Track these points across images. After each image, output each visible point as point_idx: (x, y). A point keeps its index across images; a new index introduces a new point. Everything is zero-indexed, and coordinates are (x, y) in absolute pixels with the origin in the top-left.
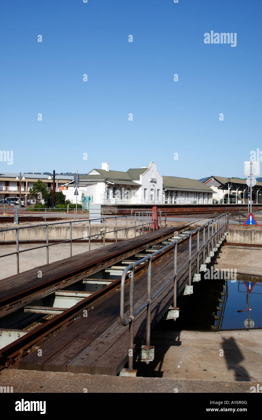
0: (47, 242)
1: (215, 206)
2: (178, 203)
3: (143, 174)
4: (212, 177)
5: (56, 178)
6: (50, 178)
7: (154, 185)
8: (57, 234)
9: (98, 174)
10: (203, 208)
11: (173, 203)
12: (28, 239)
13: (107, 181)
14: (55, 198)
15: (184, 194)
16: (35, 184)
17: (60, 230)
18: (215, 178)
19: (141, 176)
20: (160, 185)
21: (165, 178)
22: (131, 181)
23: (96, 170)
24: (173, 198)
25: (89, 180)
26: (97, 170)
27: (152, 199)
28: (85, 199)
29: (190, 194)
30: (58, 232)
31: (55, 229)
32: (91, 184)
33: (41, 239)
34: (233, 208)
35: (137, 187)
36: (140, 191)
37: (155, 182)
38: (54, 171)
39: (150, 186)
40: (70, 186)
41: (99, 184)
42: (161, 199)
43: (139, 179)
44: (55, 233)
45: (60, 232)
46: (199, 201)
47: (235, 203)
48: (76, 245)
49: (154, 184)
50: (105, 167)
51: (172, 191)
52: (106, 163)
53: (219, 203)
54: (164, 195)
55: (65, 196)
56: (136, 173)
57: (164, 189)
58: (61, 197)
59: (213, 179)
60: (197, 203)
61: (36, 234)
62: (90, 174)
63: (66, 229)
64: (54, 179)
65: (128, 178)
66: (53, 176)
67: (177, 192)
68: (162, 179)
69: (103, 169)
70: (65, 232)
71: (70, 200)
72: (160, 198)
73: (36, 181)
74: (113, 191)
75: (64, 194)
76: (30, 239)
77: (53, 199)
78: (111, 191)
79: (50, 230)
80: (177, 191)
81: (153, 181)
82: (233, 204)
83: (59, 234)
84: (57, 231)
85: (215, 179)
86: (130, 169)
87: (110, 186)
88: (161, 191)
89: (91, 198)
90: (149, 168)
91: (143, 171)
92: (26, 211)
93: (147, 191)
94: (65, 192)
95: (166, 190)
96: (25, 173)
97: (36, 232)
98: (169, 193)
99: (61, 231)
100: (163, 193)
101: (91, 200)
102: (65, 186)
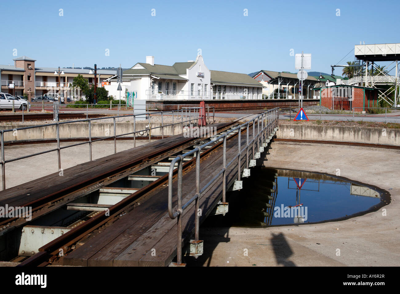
0: (90, 138)
1: (265, 101)
2: (226, 99)
3: (190, 68)
4: (262, 71)
5: (97, 73)
6: (91, 72)
7: (201, 80)
8: (100, 131)
9: (142, 68)
10: (252, 104)
11: (221, 99)
12: (69, 137)
13: (152, 76)
14: (97, 94)
15: (232, 89)
16: (75, 79)
17: (102, 127)
18: (265, 72)
19: (187, 70)
20: (207, 80)
21: (213, 73)
22: (177, 75)
23: (140, 64)
24: (222, 94)
25: (133, 75)
26: (141, 64)
27: (199, 94)
28: (129, 95)
29: (239, 89)
30: (101, 129)
31: (98, 127)
32: (135, 79)
33: (83, 137)
34: (284, 103)
35: (184, 81)
36: (186, 87)
37: (203, 77)
38: (95, 66)
39: (197, 80)
40: (113, 81)
41: (143, 79)
42: (209, 95)
43: (185, 73)
44: (98, 130)
45: (103, 129)
46: (248, 96)
47: (285, 98)
48: (120, 143)
49: (201, 78)
50: (150, 61)
51: (220, 86)
52: (151, 57)
53: (269, 99)
54: (212, 91)
55: (108, 91)
56: (183, 67)
57: (211, 84)
58: (103, 93)
59: (263, 74)
60: (246, 99)
61: (77, 131)
62: (135, 68)
63: (110, 126)
64: (95, 74)
65: (174, 72)
66: (94, 71)
67: (225, 87)
68: (210, 73)
69: (147, 62)
70: (108, 129)
71: (113, 96)
72: (208, 93)
73: (76, 76)
74: (158, 87)
75: (107, 90)
76: (71, 137)
77: (95, 94)
78: (156, 87)
79: (93, 127)
80: (225, 86)
81: (201, 76)
82: (283, 99)
83: (102, 131)
84: (100, 128)
85: (264, 73)
86: (176, 63)
87: (155, 81)
88: (209, 87)
89: (135, 93)
90: (196, 61)
91: (189, 65)
92: (66, 107)
93: (194, 85)
94: (107, 88)
95: (214, 85)
96: (64, 68)
97: (77, 129)
98: (217, 88)
100: (211, 89)
101: (135, 96)
102: (107, 81)
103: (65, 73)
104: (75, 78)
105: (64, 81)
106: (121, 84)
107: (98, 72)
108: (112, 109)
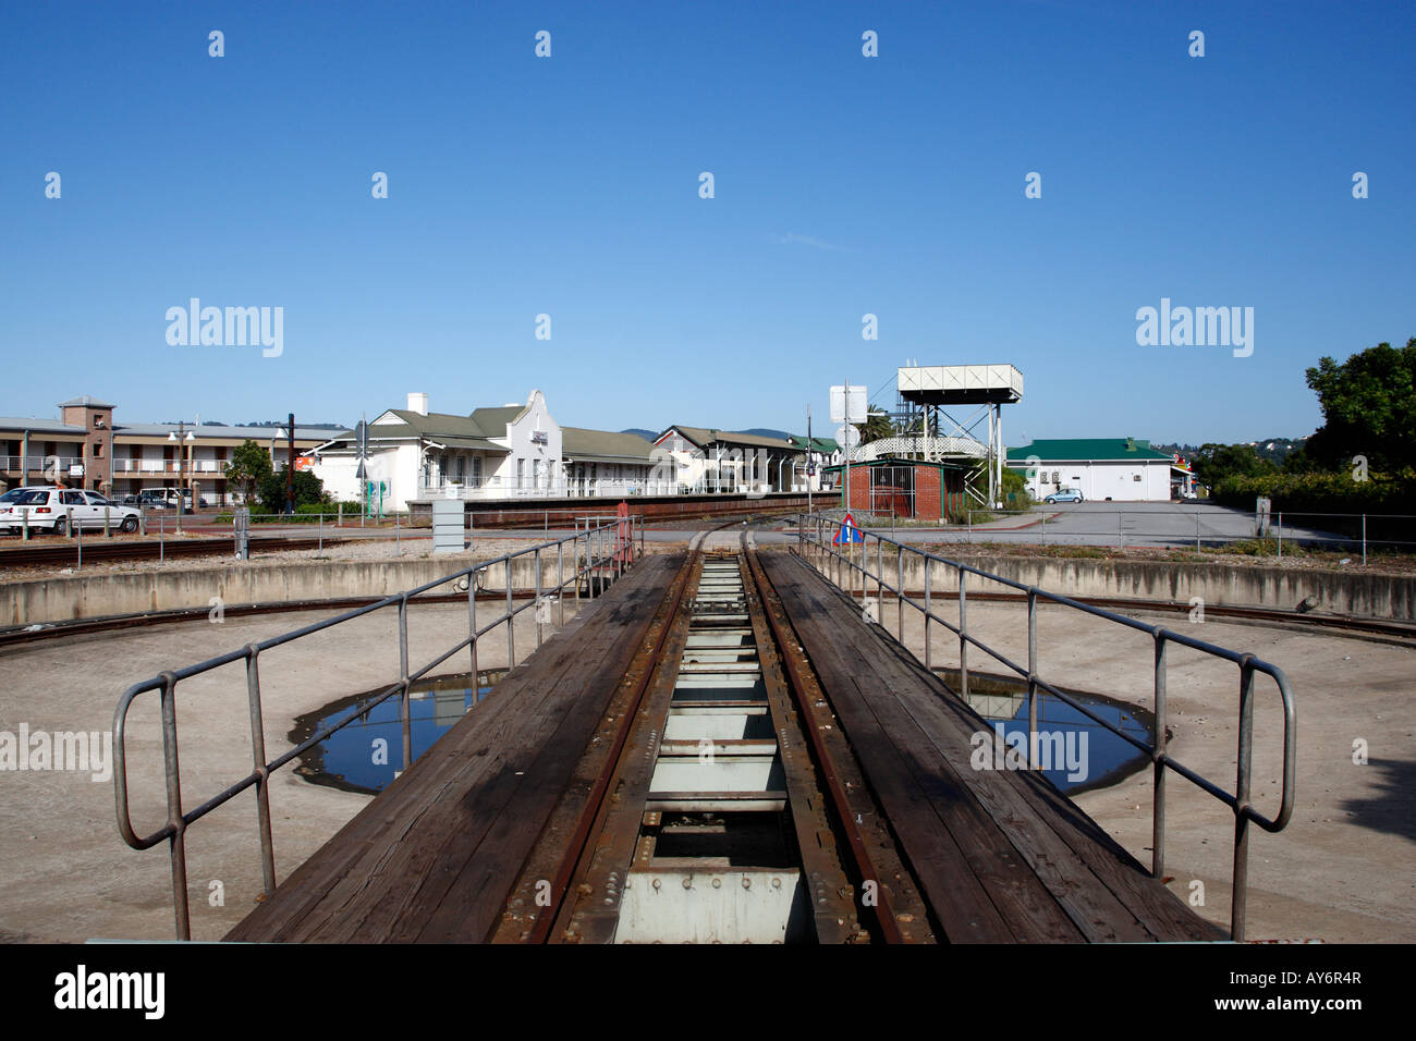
0: (509, 596)
1: (686, 499)
2: (598, 495)
3: (515, 422)
4: (673, 427)
5: (295, 436)
6: (280, 433)
7: (540, 450)
8: (361, 581)
9: (400, 421)
10: (665, 505)
11: (587, 494)
12: (284, 599)
13: (426, 442)
14: (295, 487)
16: (238, 451)
17: (367, 572)
18: (680, 429)
19: (509, 427)
20: (555, 449)
21: (569, 434)
22: (483, 439)
23: (394, 412)
24: (587, 483)
25: (377, 439)
26: (397, 413)
27: (536, 484)
28: (372, 489)
29: (625, 471)
30: (364, 577)
31: (355, 572)
32: (384, 450)
33: (319, 598)
34: (733, 503)
35: (502, 454)
36: (506, 468)
37: (544, 443)
38: (292, 417)
39: (531, 452)
40: (327, 455)
41: (403, 448)
42: (560, 486)
43: (503, 434)
44: (355, 579)
45: (367, 578)
46: (646, 488)
47: (731, 491)
48: (419, 611)
49: (540, 446)
50: (417, 404)
51: (583, 464)
52: (421, 395)
53: (694, 493)
54: (565, 476)
55: (322, 481)
56: (500, 418)
57: (564, 459)
58: (311, 485)
59: (675, 434)
60: (643, 495)
61: (305, 583)
62: (378, 423)
63: (384, 568)
64: (291, 439)
65: (476, 432)
66: (287, 430)
67: (595, 466)
68: (559, 435)
69: (410, 409)
70: (382, 576)
71: (332, 491)
72: (555, 484)
73: (242, 443)
74: (441, 467)
75: (319, 477)
77: (290, 489)
78: (435, 468)
79: (343, 573)
80: (595, 463)
81: (540, 440)
82: (728, 494)
83: (367, 581)
84: (361, 575)
85: (679, 432)
86: (478, 410)
87: (432, 454)
88: (559, 465)
89: (387, 485)
90: (528, 405)
91: (514, 413)
93: (525, 463)
94: (319, 471)
95: (571, 461)
98: (579, 468)
99: (370, 575)
100: (563, 471)
101: (387, 490)
102: (313, 454)
103: (196, 437)
104: (239, 447)
105: (186, 457)
106: (366, 462)
107: (298, 433)
108: (344, 526)
